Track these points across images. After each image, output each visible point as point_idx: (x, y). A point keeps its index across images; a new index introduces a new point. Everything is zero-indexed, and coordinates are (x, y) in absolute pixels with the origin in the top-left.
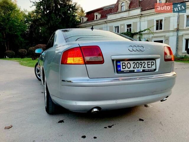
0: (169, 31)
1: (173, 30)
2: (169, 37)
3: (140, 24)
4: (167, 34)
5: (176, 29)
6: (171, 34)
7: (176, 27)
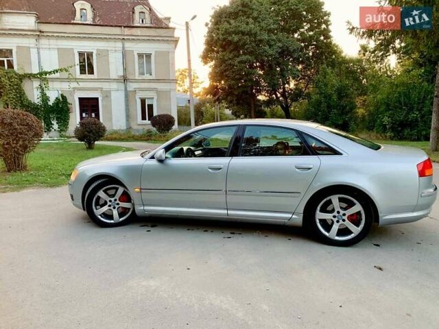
0: (109, 80)
1: (117, 78)
2: (109, 92)
3: (39, 53)
4: (106, 86)
5: (122, 78)
6: (114, 86)
7: (121, 73)
